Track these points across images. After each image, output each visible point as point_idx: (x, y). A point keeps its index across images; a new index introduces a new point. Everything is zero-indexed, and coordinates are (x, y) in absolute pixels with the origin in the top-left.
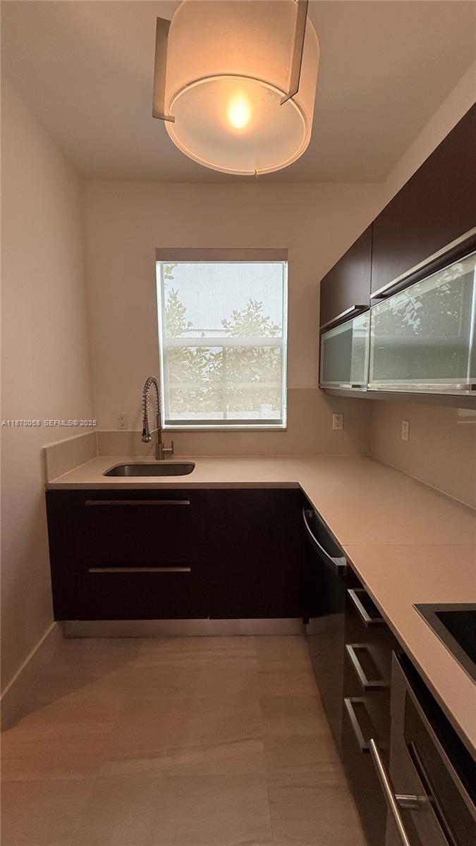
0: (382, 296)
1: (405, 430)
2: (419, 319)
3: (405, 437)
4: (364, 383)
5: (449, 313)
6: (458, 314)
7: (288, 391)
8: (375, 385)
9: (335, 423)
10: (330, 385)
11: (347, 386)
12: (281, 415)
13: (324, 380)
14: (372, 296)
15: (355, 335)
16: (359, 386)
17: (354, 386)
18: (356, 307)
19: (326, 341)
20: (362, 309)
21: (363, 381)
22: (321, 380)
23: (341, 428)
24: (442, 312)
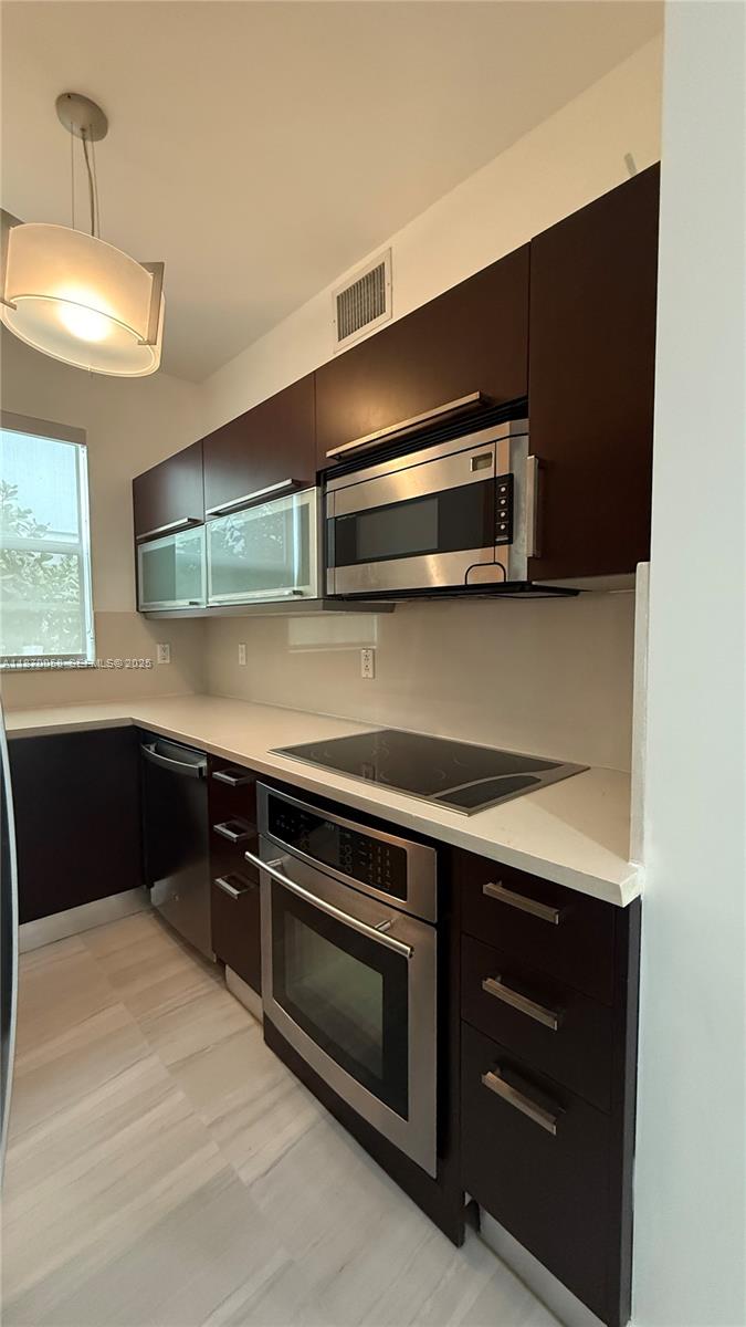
0: (217, 514)
1: (242, 655)
2: (243, 540)
3: (242, 662)
4: (203, 600)
5: (273, 537)
6: (282, 540)
7: (96, 615)
8: (214, 600)
9: (160, 655)
10: (153, 606)
11: (183, 603)
12: (85, 648)
13: (145, 601)
14: (207, 512)
15: (177, 551)
16: (196, 604)
17: (191, 603)
18: (189, 520)
19: (145, 555)
20: (194, 523)
21: (200, 597)
22: (141, 603)
23: (168, 661)
24: (265, 535)
